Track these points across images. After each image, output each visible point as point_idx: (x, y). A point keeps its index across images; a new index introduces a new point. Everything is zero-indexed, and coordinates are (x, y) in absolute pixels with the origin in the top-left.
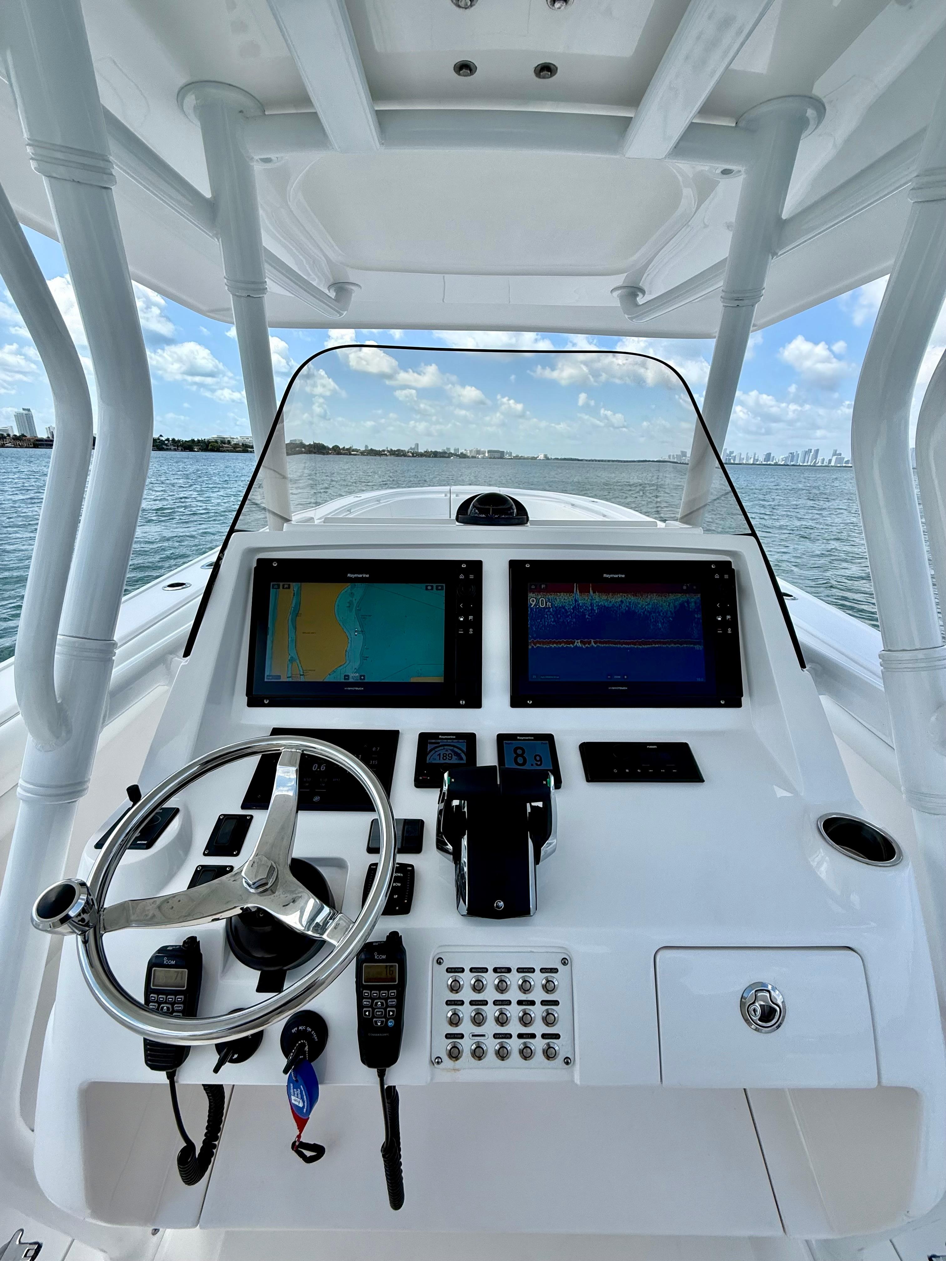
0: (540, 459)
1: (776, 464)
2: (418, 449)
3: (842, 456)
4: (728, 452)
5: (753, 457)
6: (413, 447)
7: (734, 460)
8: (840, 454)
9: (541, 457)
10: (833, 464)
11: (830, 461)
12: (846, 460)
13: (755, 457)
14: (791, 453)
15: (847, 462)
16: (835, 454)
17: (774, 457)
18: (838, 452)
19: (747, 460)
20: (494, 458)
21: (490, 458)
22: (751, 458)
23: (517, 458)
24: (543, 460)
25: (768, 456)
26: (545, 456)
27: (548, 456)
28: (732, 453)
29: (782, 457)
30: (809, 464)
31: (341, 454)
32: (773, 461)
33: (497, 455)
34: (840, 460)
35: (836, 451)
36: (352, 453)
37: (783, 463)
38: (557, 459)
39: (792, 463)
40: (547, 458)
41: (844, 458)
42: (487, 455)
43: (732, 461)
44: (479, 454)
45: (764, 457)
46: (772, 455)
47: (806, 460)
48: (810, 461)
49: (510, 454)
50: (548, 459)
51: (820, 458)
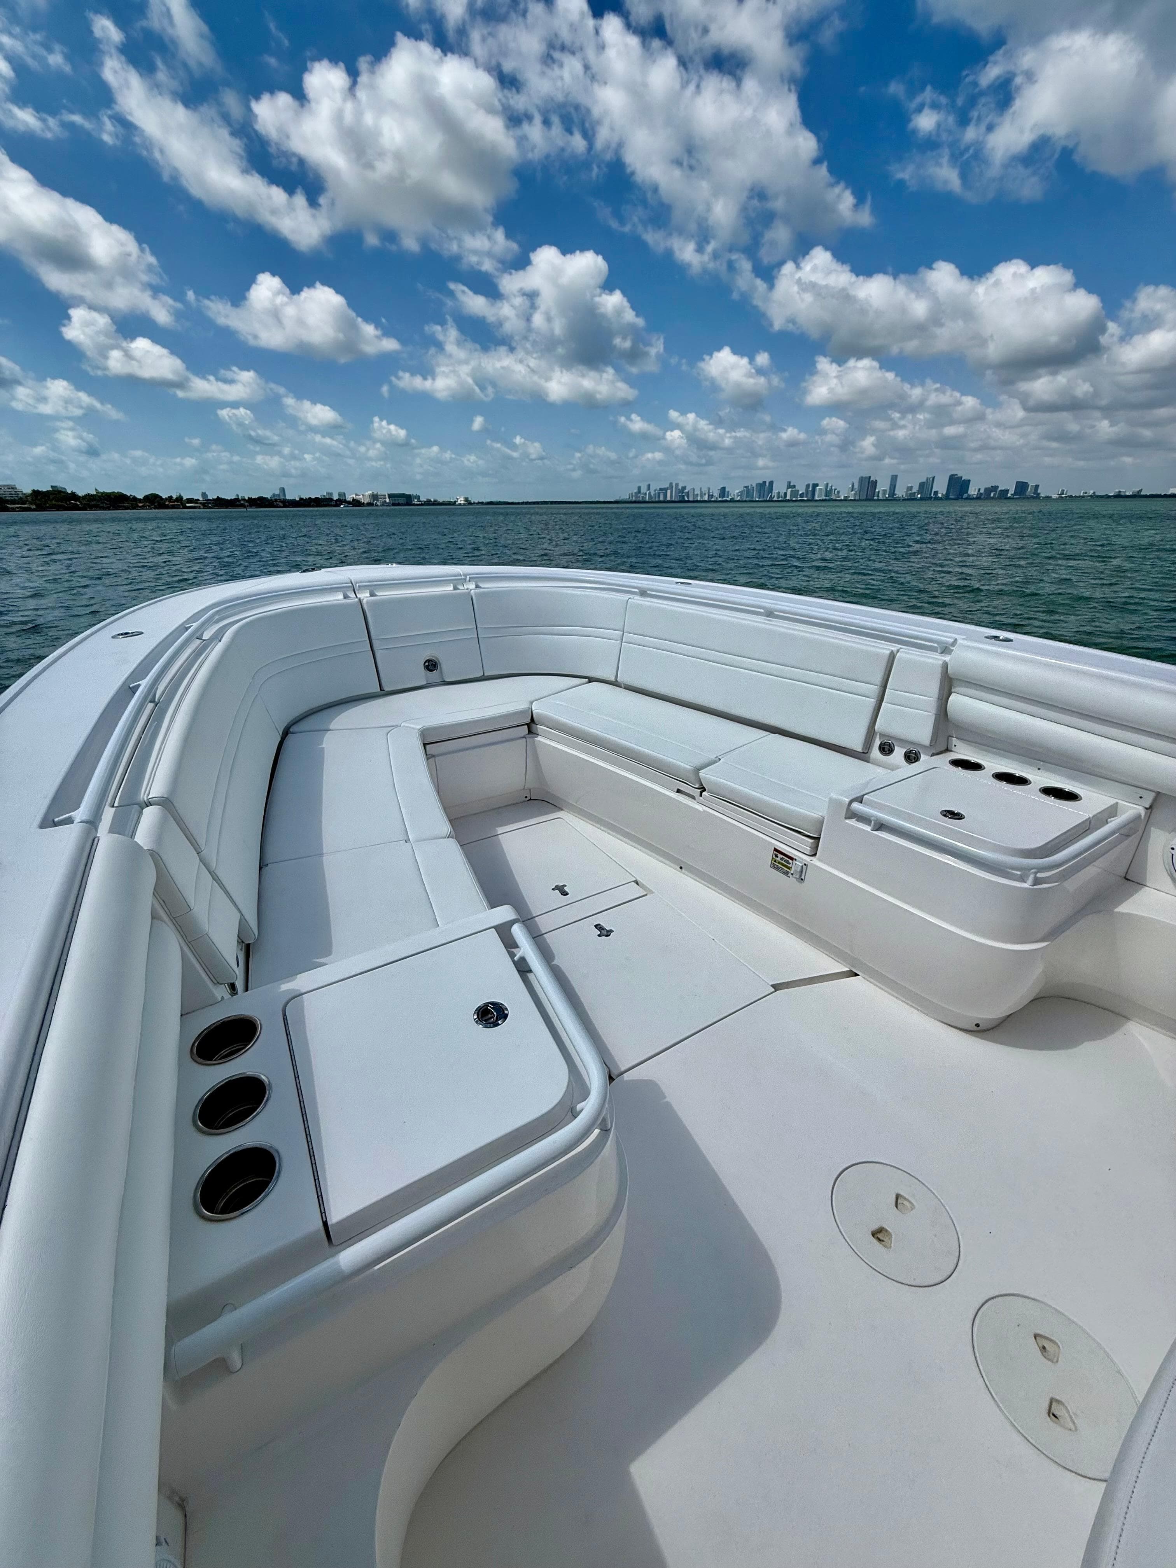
0: (460, 504)
1: (732, 501)
2: (285, 495)
3: (797, 488)
4: (680, 487)
5: (707, 492)
6: (277, 492)
7: (688, 498)
8: (794, 486)
9: (461, 500)
10: (788, 498)
11: (785, 494)
12: (801, 492)
13: (709, 492)
14: (746, 487)
15: (802, 495)
16: (789, 486)
17: (728, 492)
18: (792, 484)
19: (701, 496)
20: (399, 505)
21: (394, 505)
22: (705, 494)
23: (428, 503)
24: (464, 505)
25: (723, 491)
26: (466, 500)
27: (470, 499)
28: (684, 488)
29: (738, 491)
30: (765, 499)
31: (167, 507)
32: (728, 497)
33: (402, 500)
34: (795, 493)
35: (789, 483)
36: (188, 505)
37: (739, 498)
38: (482, 503)
39: (748, 499)
40: (468, 502)
41: (798, 491)
42: (388, 500)
43: (686, 499)
44: (378, 500)
45: (718, 492)
46: (727, 490)
47: (762, 494)
48: (765, 495)
49: (418, 497)
50: (470, 503)
51: (775, 492)
